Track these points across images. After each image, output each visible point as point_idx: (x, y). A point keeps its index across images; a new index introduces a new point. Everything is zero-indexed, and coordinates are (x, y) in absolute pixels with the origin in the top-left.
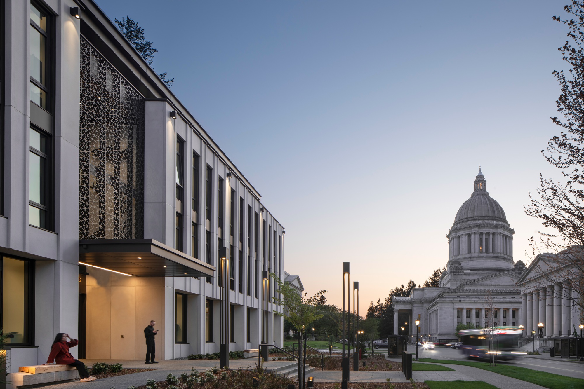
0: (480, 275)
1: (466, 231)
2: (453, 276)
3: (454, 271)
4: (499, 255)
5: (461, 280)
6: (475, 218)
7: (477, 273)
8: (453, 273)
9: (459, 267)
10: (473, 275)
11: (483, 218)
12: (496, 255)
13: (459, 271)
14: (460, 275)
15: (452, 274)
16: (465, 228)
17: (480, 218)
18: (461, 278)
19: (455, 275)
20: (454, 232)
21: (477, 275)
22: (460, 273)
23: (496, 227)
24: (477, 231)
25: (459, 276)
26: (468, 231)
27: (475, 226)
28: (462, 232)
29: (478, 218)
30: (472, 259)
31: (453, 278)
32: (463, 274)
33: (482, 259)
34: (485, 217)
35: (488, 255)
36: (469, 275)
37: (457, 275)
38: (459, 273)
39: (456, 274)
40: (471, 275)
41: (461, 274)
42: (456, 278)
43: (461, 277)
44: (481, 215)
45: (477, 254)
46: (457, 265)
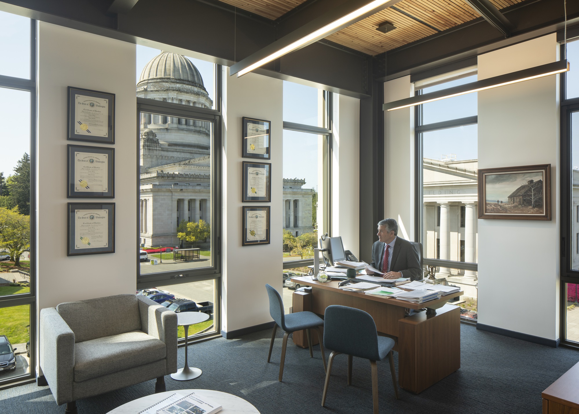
0: (180, 152)
1: (160, 94)
2: (147, 150)
3: (149, 144)
4: (201, 129)
5: (158, 156)
6: (171, 80)
7: (176, 149)
8: (148, 146)
9: (155, 140)
10: (172, 151)
11: (181, 81)
12: (198, 129)
13: (155, 144)
14: (156, 150)
15: (146, 148)
16: (160, 90)
17: (178, 81)
18: (157, 154)
19: (150, 149)
20: (143, 93)
21: (177, 152)
22: (157, 147)
23: (197, 94)
24: (175, 97)
25: (155, 151)
26: (164, 94)
27: (173, 90)
28: (155, 95)
29: (175, 80)
30: (169, 131)
31: (147, 154)
32: (160, 149)
33: (181, 132)
34: (184, 81)
35: (188, 127)
37: (152, 150)
38: (155, 148)
39: (151, 148)
40: (170, 151)
41: (158, 148)
42: (151, 154)
43: (158, 152)
44: (179, 78)
45: (175, 126)
46: (151, 137)
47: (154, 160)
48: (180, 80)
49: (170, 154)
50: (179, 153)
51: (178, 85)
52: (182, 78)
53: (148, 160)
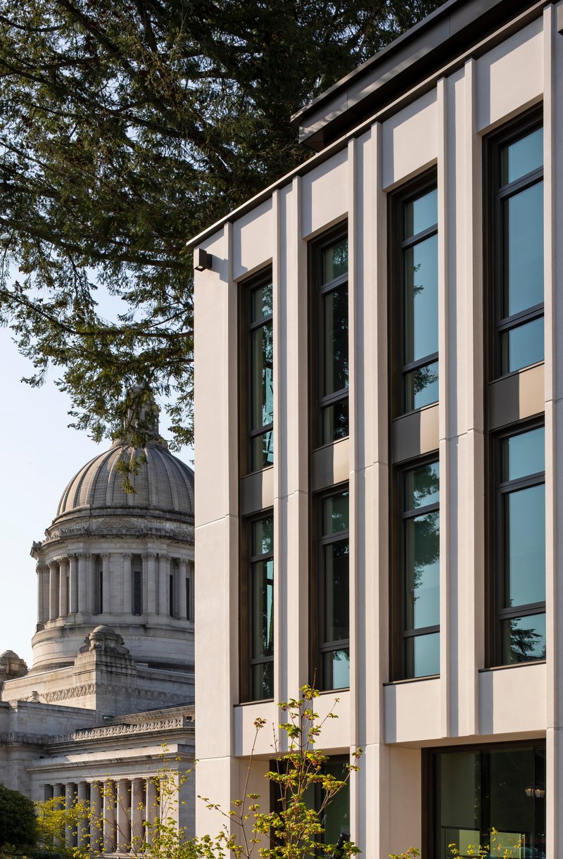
0: (181, 682)
1: (126, 545)
2: (105, 675)
3: (109, 660)
5: (130, 690)
6: (151, 511)
7: (171, 676)
8: (107, 666)
9: (121, 651)
10: (162, 680)
11: (176, 515)
13: (123, 662)
14: (126, 675)
15: (104, 668)
16: (126, 535)
17: (168, 516)
18: (128, 686)
19: (111, 672)
20: (82, 539)
21: (174, 682)
22: (127, 668)
24: (165, 552)
25: (123, 678)
26: (134, 546)
27: (161, 537)
28: (112, 545)
29: (162, 513)
31: (105, 682)
32: (134, 672)
33: (181, 635)
34: (183, 516)
36: (151, 679)
37: (117, 674)
38: (124, 671)
39: (114, 670)
40: (156, 679)
41: (129, 672)
42: (114, 684)
43: (129, 680)
44: (169, 507)
45: (164, 620)
46: (112, 645)
47: (120, 698)
48: (172, 512)
49: (157, 687)
50: (176, 686)
51: (168, 526)
52: (177, 509)
53: (108, 696)
